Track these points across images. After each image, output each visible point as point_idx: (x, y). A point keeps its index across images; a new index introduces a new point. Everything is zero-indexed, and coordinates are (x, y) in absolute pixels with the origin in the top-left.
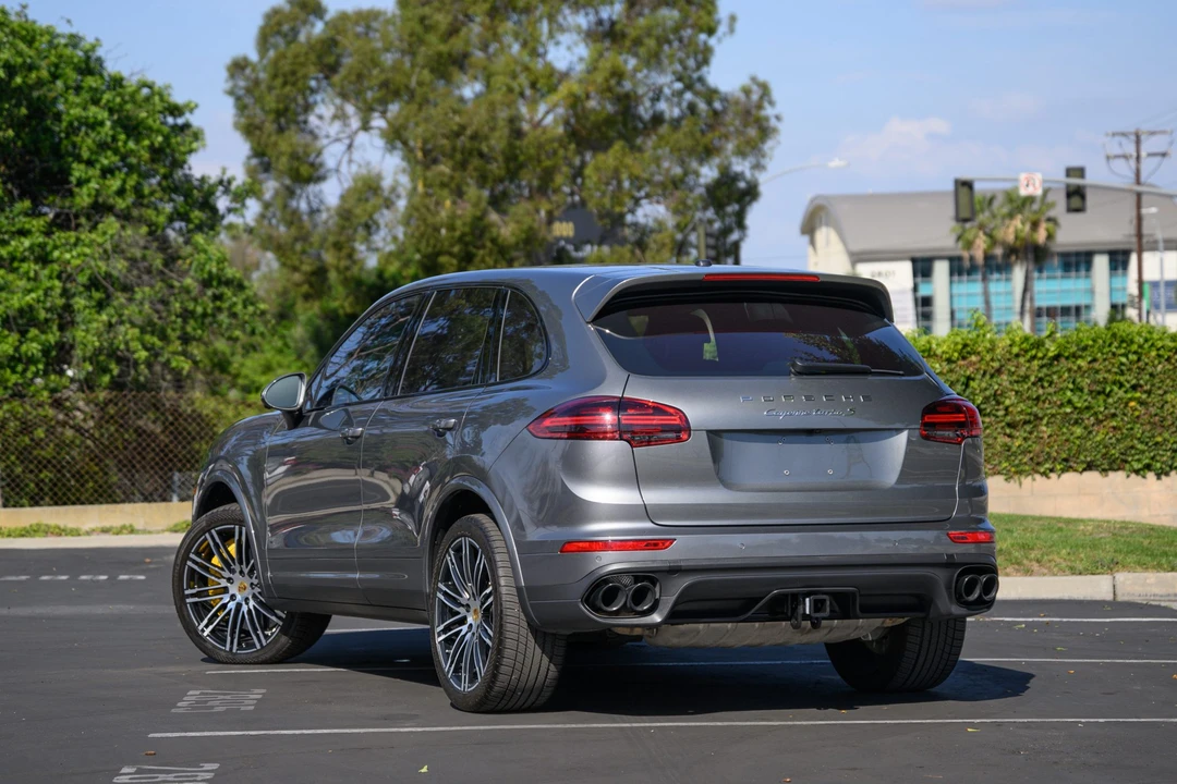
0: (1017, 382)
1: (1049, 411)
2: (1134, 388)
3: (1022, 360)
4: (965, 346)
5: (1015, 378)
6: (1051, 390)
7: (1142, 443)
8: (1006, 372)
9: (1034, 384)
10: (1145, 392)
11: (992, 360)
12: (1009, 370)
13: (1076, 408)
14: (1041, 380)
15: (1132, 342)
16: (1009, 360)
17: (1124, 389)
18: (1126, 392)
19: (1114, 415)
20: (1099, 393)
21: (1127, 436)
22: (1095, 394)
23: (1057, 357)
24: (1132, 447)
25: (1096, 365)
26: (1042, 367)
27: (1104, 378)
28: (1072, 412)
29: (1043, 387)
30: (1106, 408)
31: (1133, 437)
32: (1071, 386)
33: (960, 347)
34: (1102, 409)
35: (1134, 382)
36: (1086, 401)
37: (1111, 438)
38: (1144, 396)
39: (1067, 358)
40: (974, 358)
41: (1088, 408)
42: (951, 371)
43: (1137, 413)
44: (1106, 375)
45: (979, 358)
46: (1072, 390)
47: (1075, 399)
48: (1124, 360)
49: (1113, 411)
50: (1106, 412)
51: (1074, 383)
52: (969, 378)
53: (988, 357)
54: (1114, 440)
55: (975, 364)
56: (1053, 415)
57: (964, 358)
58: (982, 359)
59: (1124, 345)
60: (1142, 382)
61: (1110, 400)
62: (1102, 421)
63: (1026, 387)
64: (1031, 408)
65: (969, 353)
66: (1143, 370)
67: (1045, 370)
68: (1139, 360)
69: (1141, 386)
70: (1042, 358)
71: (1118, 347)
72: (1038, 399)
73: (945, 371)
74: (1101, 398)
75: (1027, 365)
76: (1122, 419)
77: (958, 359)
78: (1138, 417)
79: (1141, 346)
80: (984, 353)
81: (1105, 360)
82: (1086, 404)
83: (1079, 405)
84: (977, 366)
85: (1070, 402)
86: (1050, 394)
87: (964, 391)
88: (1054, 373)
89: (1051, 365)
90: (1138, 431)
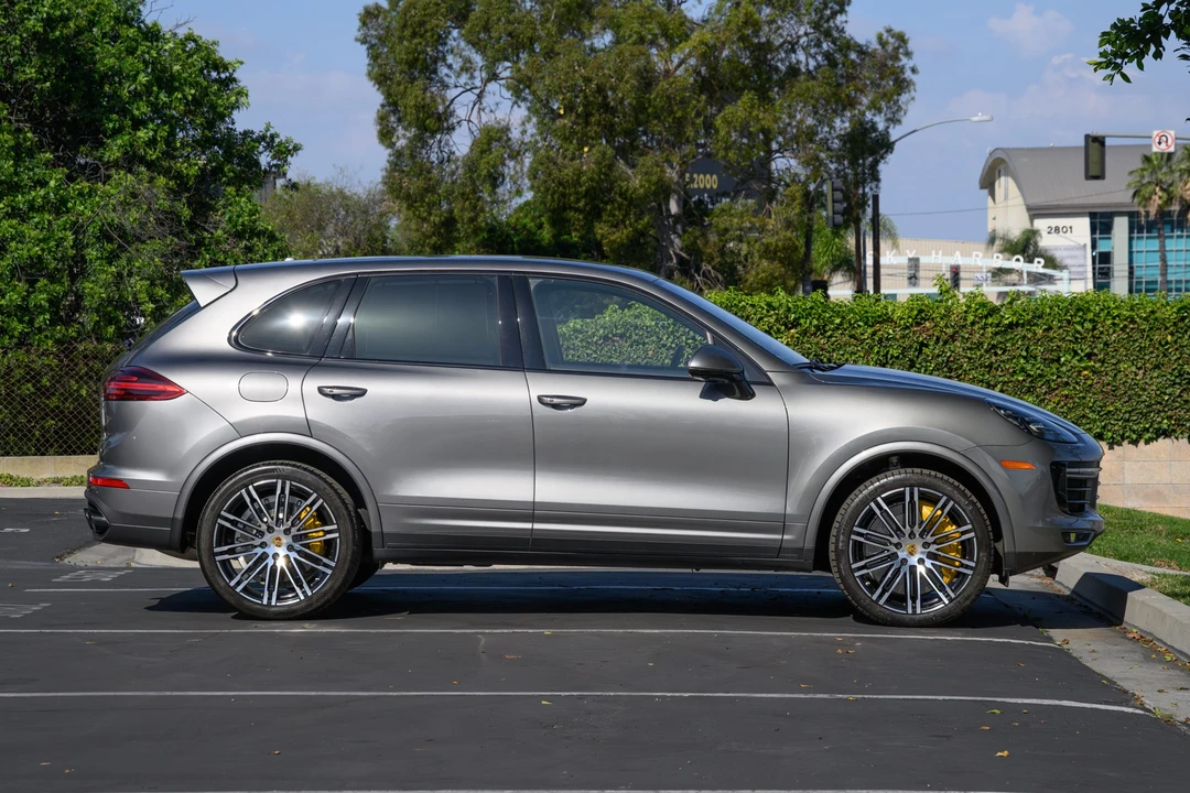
0: (971, 349)
1: (1001, 379)
2: (1089, 356)
3: (976, 327)
4: (921, 311)
5: (968, 345)
6: (1004, 357)
7: (1094, 412)
8: (960, 339)
9: (987, 351)
10: (1099, 361)
11: (946, 326)
12: (963, 337)
13: (1029, 376)
14: (994, 347)
15: (1089, 310)
16: (964, 326)
17: (1078, 358)
18: (1080, 361)
19: (1067, 384)
20: (1053, 361)
21: (1079, 405)
22: (1048, 362)
23: (1011, 326)
24: (1084, 416)
25: (1051, 334)
26: (997, 333)
27: (1058, 346)
28: (1024, 380)
29: (996, 354)
30: (1058, 377)
31: (1085, 406)
32: (1024, 353)
33: (915, 312)
34: (1055, 378)
35: (1088, 350)
36: (1038, 369)
37: (1062, 407)
38: (1098, 365)
39: (1023, 325)
40: (927, 324)
41: (1040, 376)
42: (904, 337)
43: (1089, 382)
44: (1059, 344)
45: (933, 324)
46: (1025, 358)
47: (1029, 367)
48: (1079, 328)
49: (1065, 379)
50: (1059, 380)
51: (1027, 350)
52: (922, 345)
53: (942, 324)
54: (1065, 409)
55: (928, 330)
56: (1004, 383)
57: (918, 324)
58: (936, 326)
59: (1081, 314)
60: (1095, 351)
61: (1064, 369)
62: (1055, 390)
63: (979, 353)
64: (983, 375)
65: (922, 319)
66: (1098, 338)
67: (999, 338)
68: (1094, 329)
69: (1096, 355)
70: (998, 325)
71: (1075, 315)
72: (990, 366)
73: (898, 337)
74: (1055, 366)
75: (982, 332)
76: (1074, 388)
77: (911, 325)
78: (1091, 386)
79: (1097, 315)
80: (938, 319)
81: (1060, 328)
82: (1038, 371)
83: (1032, 373)
84: (931, 332)
85: (1023, 370)
86: (1003, 362)
87: (918, 357)
88: (1007, 341)
89: (1005, 332)
90: (1090, 399)
